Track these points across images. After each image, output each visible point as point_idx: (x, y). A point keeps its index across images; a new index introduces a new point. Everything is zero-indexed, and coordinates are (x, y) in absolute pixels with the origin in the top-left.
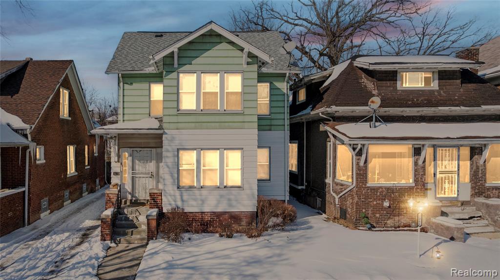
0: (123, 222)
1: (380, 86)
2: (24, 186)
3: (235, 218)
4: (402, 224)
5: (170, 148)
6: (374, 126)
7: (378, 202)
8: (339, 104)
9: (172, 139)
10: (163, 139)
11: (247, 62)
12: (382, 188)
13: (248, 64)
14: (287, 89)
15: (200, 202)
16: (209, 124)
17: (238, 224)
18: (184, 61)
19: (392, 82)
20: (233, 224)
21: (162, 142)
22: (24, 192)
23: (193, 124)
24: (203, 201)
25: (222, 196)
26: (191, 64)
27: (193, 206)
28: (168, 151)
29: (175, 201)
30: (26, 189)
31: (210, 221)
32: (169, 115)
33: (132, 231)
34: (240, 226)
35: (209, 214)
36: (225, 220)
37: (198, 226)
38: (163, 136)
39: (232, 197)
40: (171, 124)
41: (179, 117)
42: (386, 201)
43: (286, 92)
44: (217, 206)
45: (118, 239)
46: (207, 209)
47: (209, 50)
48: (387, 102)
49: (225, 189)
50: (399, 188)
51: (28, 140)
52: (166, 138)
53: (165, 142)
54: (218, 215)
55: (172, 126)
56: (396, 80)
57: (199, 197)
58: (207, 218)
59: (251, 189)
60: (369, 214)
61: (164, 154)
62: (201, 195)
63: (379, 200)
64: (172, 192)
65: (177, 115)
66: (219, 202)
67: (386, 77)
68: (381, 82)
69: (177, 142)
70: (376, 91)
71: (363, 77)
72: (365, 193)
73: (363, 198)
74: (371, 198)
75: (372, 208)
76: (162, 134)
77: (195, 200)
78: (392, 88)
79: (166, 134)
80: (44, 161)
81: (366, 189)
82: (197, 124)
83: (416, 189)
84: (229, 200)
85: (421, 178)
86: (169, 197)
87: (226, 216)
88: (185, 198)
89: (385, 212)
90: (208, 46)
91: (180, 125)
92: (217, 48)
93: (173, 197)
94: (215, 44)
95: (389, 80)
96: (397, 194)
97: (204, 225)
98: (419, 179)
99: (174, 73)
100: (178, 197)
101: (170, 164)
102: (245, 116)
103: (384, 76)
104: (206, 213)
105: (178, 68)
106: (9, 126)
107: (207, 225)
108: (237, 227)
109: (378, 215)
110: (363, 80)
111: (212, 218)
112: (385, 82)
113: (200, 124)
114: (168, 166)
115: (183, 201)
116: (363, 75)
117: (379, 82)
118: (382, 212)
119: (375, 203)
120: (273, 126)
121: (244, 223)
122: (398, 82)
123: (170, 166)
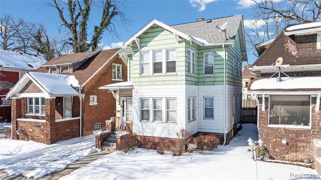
0: (112, 139)
1: (299, 48)
2: (80, 116)
3: (172, 142)
4: (300, 159)
5: (136, 97)
6: (279, 81)
7: (277, 139)
8: (260, 64)
9: (137, 92)
10: (133, 92)
11: (179, 41)
12: (281, 129)
13: (179, 43)
14: (226, 56)
15: (152, 130)
16: (157, 82)
17: (174, 146)
18: (143, 45)
19: (312, 44)
20: (171, 146)
21: (132, 94)
22: (80, 119)
23: (148, 83)
24: (154, 130)
25: (164, 128)
26: (147, 46)
27: (148, 133)
28: (135, 99)
29: (139, 129)
30: (80, 118)
31: (158, 142)
32: (136, 78)
33: (113, 144)
34: (176, 147)
35: (157, 138)
36: (167, 142)
37: (151, 145)
38: (133, 90)
39: (170, 129)
40: (136, 83)
41: (141, 78)
42: (285, 139)
43: (224, 58)
44: (161, 134)
45: (104, 148)
46: (156, 135)
47: (156, 36)
48: (303, 60)
49: (166, 123)
50: (297, 129)
51: (79, 93)
52: (134, 91)
53: (134, 94)
54: (163, 139)
55: (137, 84)
56: (316, 42)
57: (151, 127)
58: (156, 141)
59: (182, 124)
60: (269, 148)
61: (133, 101)
62: (152, 126)
63: (278, 138)
64: (137, 123)
65: (139, 77)
66: (163, 131)
67: (306, 40)
68: (301, 44)
69: (139, 94)
70: (296, 52)
71: (289, 42)
72: (266, 132)
73: (264, 136)
74: (271, 136)
75: (272, 144)
76: (132, 89)
77: (149, 129)
78: (311, 49)
79: (134, 89)
80: (97, 104)
81: (267, 129)
82: (150, 82)
83: (313, 131)
84: (169, 130)
85: (318, 123)
86: (136, 126)
87: (167, 141)
88: (144, 127)
89: (283, 148)
90: (155, 34)
91: (141, 84)
92: (161, 34)
93: (138, 126)
94: (160, 32)
95: (309, 42)
96: (294, 134)
97: (154, 144)
98: (316, 123)
99: (138, 52)
100: (141, 127)
101: (136, 107)
102: (178, 76)
103: (304, 40)
104: (156, 138)
105: (140, 49)
106: (72, 86)
107: (156, 145)
108: (174, 148)
109: (277, 150)
110: (287, 44)
111: (159, 141)
112: (305, 44)
113: (152, 82)
114: (135, 108)
115: (143, 129)
116: (289, 40)
117: (299, 45)
118: (281, 147)
119: (275, 140)
120: (216, 82)
121: (177, 146)
122: (317, 43)
123: (136, 108)
